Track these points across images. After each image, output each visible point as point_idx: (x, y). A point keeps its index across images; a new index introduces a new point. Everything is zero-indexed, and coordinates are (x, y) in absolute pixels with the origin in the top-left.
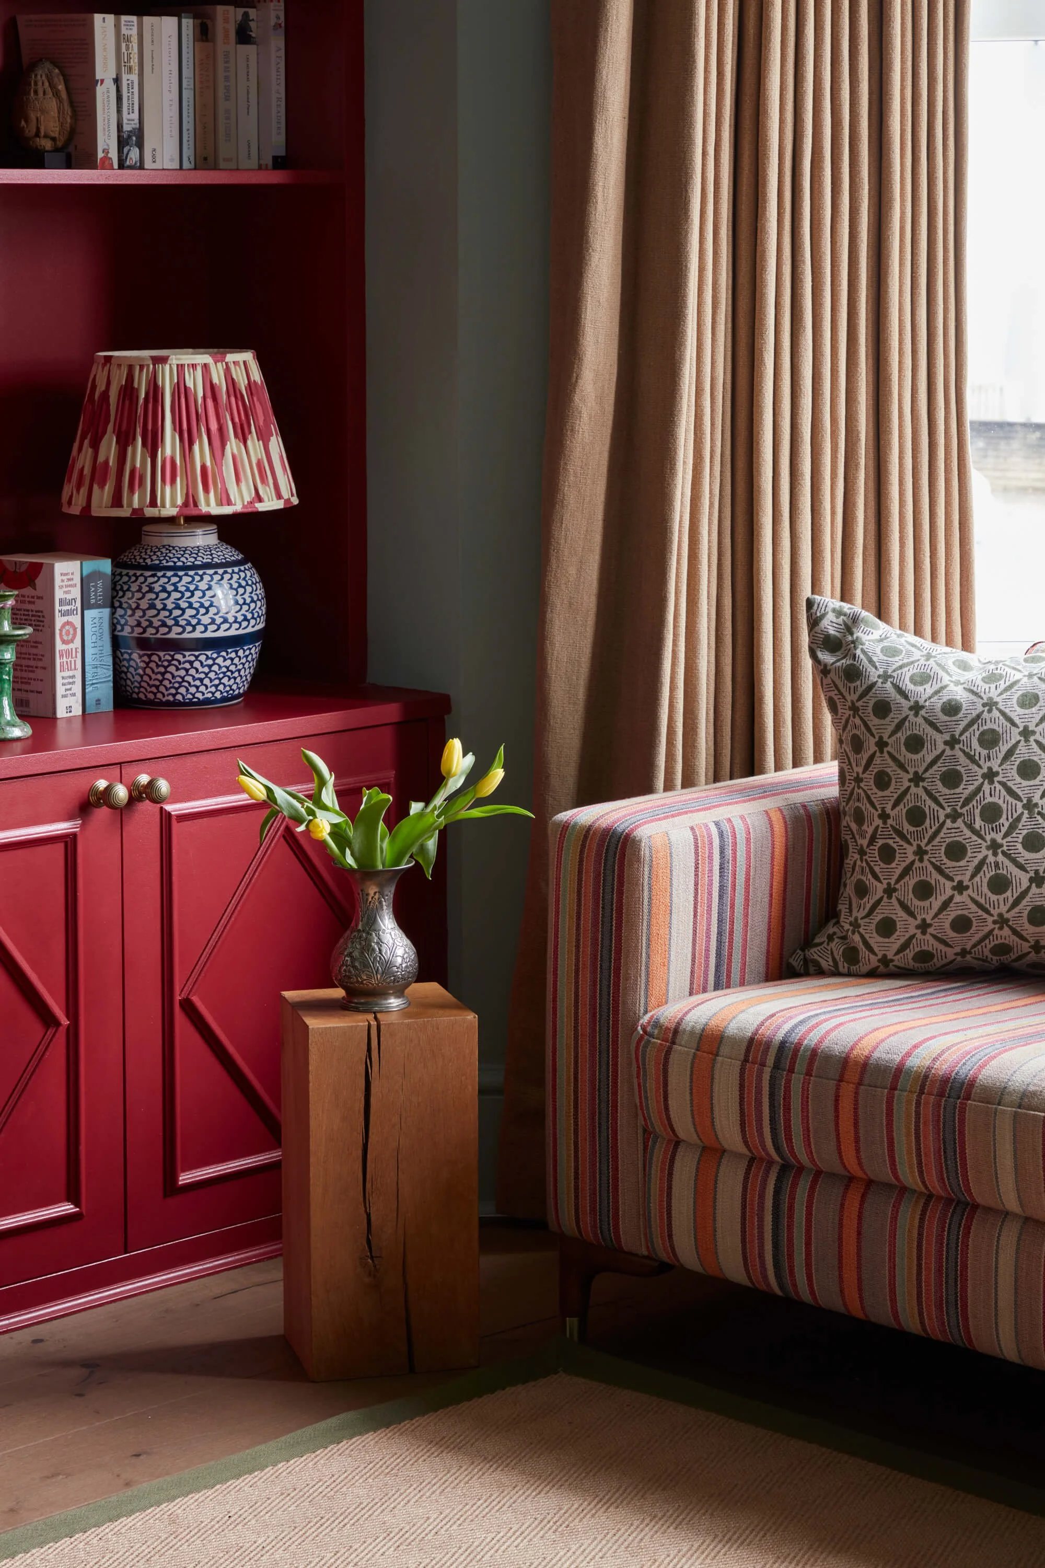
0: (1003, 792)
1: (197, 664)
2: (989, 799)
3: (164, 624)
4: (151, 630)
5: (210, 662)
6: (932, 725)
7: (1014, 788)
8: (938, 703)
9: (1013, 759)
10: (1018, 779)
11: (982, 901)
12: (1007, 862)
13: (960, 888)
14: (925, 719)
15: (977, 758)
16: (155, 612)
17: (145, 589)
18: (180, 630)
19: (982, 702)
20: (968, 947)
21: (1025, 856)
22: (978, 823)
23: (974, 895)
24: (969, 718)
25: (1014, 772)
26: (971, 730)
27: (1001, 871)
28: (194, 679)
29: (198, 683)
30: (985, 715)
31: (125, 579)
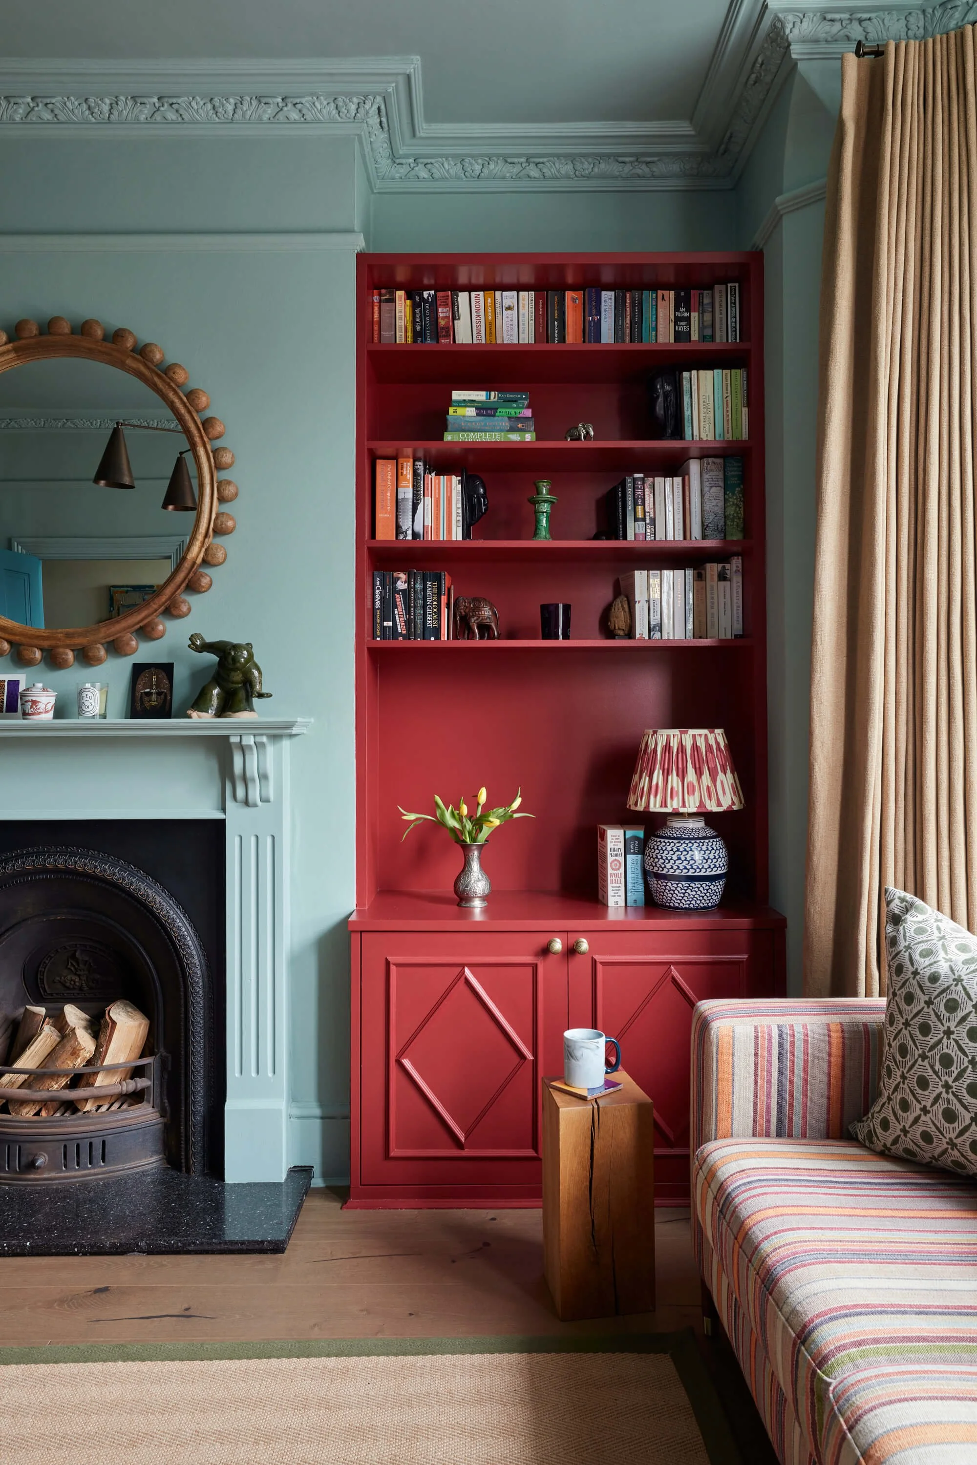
0: (956, 1048)
1: (701, 889)
2: (946, 1051)
3: (685, 868)
4: (678, 871)
5: (707, 888)
6: (921, 987)
7: (963, 1046)
8: (928, 972)
9: (965, 1024)
10: (967, 1041)
11: (939, 1125)
12: (955, 1101)
13: (925, 1110)
14: (918, 983)
15: (942, 1017)
16: (681, 862)
17: (675, 849)
18: (694, 871)
19: (954, 977)
20: (936, 1155)
21: (968, 1099)
22: (938, 1067)
23: (934, 1119)
24: (942, 988)
25: (965, 1035)
26: (942, 996)
27: (951, 1106)
28: (700, 896)
29: (701, 898)
30: (953, 988)
31: (663, 844)
